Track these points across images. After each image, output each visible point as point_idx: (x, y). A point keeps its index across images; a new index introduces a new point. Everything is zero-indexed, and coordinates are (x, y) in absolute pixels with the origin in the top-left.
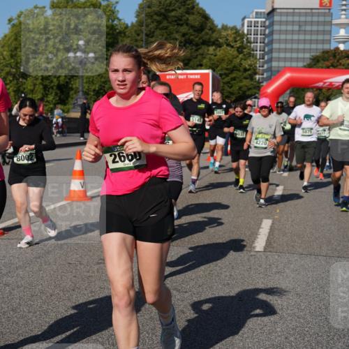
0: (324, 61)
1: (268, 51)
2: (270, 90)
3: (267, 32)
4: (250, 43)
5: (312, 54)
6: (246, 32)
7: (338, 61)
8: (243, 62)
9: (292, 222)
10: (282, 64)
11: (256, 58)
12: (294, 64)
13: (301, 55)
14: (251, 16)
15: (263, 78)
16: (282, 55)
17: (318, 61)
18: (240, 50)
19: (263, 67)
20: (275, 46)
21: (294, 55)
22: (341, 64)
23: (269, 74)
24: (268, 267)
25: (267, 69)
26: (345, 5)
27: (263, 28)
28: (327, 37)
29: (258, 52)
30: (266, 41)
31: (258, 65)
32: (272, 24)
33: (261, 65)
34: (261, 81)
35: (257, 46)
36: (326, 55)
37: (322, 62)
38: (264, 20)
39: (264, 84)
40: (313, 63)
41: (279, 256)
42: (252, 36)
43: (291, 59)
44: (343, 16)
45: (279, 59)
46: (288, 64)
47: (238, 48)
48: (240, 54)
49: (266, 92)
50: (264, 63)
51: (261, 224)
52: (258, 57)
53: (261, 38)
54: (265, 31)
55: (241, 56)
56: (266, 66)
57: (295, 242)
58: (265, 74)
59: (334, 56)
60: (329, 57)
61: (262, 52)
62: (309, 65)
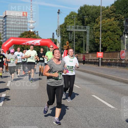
0: (26, 35)
1: (5, 31)
2: (6, 45)
3: (4, 24)
5: (21, 33)
7: (30, 35)
9: (13, 94)
10: (10, 36)
12: (15, 36)
13: (17, 33)
15: (3, 41)
16: (10, 33)
17: (23, 35)
19: (3, 37)
20: (7, 29)
21: (15, 33)
23: (6, 39)
24: (4, 112)
26: (32, 16)
27: (2, 22)
28: (26, 27)
30: (4, 27)
32: (6, 21)
33: (2, 36)
36: (26, 33)
37: (25, 35)
38: (3, 19)
39: (4, 43)
40: (22, 36)
41: (8, 107)
43: (14, 34)
44: (31, 20)
45: (9, 34)
46: (12, 36)
49: (4, 46)
50: (4, 35)
52: (1, 33)
53: (2, 26)
54: (3, 23)
56: (4, 37)
57: (14, 102)
58: (4, 39)
59: (29, 34)
60: (27, 34)
61: (2, 31)
62: (20, 36)
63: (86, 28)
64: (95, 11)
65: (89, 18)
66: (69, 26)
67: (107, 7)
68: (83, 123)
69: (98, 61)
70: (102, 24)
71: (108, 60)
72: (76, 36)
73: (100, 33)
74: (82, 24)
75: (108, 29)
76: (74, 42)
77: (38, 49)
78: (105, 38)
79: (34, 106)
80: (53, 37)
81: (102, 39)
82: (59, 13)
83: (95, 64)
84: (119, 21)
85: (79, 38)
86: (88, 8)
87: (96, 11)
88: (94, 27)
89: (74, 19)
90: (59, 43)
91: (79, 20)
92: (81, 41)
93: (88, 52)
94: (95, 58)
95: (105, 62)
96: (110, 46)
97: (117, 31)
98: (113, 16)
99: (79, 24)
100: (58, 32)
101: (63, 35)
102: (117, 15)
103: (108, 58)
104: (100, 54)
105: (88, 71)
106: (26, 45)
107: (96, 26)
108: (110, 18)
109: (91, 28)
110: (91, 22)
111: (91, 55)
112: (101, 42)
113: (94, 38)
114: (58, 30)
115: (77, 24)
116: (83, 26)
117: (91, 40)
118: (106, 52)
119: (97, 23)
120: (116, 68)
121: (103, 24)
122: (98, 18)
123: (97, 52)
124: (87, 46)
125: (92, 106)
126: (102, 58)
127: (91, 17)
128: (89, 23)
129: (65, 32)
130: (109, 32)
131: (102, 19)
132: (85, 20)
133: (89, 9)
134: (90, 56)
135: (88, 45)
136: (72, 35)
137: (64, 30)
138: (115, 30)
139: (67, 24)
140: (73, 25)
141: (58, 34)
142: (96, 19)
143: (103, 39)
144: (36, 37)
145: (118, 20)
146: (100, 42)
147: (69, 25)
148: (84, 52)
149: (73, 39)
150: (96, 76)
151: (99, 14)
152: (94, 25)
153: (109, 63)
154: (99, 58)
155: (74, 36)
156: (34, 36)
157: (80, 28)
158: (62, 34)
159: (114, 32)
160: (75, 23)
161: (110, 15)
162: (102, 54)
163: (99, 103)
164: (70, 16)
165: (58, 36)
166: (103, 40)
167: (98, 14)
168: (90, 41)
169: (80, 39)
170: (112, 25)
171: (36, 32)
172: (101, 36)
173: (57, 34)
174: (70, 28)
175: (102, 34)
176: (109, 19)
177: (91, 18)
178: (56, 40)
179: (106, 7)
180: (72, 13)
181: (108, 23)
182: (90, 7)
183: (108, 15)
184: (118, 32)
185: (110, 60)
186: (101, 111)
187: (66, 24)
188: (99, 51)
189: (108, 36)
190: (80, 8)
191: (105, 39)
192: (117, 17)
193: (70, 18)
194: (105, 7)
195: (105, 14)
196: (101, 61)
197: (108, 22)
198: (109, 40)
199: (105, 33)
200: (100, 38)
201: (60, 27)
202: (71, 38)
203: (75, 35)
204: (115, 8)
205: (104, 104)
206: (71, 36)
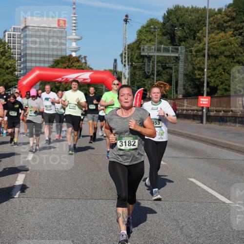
0: (62, 63)
1: (24, 55)
2: (25, 82)
3: (22, 42)
4: (11, 49)
5: (54, 58)
6: (7, 41)
7: (71, 64)
8: (5, 62)
9: (39, 175)
10: (34, 65)
11: (15, 60)
12: (42, 65)
13: (46, 59)
14: (10, 30)
15: (20, 74)
16: (33, 58)
17: (58, 63)
18: (3, 53)
19: (20, 66)
20: (28, 52)
21: (42, 59)
22: (73, 66)
23: (25, 71)
24: (21, 208)
25: (23, 67)
27: (19, 39)
29: (17, 56)
31: (16, 65)
33: (19, 65)
34: (19, 76)
35: (15, 52)
36: (64, 60)
37: (61, 64)
38: (20, 33)
39: (22, 78)
40: (55, 65)
41: (29, 200)
42: (12, 44)
43: (40, 62)
44: (74, 34)
45: (31, 61)
46: (38, 65)
47: (2, 52)
48: (3, 56)
49: (22, 84)
50: (21, 63)
51: (17, 178)
52: (17, 59)
53: (18, 46)
54: (20, 41)
55: (4, 58)
56: (22, 66)
57: (41, 189)
58: (22, 71)
59: (69, 60)
60: (66, 61)
61: (19, 56)
62: (52, 66)
63: (177, 49)
64: (195, 17)
65: (185, 32)
66: (146, 47)
67: (220, 10)
68: (171, 232)
69: (200, 113)
70: (208, 43)
71: (220, 111)
72: (159, 66)
73: (204, 60)
74: (170, 43)
75: (220, 53)
76: (155, 77)
77: (85, 90)
78: (214, 69)
79: (78, 198)
80: (115, 67)
81: (210, 72)
82: (126, 21)
83: (194, 119)
84: (243, 38)
85: (164, 69)
86: (182, 13)
87: (199, 18)
88: (194, 49)
89: (154, 34)
90: (125, 78)
91: (164, 34)
92: (168, 75)
93: (180, 96)
94: (194, 108)
95: (214, 116)
96: (224, 84)
97: (239, 56)
98: (230, 26)
99: (165, 42)
100: (125, 57)
101: (134, 63)
102: (239, 25)
103: (220, 107)
104: (204, 101)
105: (181, 133)
106: (63, 82)
107: (198, 46)
108: (224, 31)
109: (188, 50)
110: (188, 38)
111: (187, 101)
112: (207, 77)
113: (194, 69)
114: (124, 55)
115: (160, 43)
116: (172, 46)
117: (188, 73)
118: (216, 95)
119: (200, 40)
120: (235, 126)
121: (211, 42)
122: (201, 32)
123: (199, 97)
124: (179, 85)
125: (188, 200)
126: (208, 108)
127: (189, 29)
128: (184, 41)
129: (137, 58)
130: (222, 58)
131: (209, 33)
132: (177, 34)
133: (184, 14)
134: (186, 104)
135: (181, 82)
136: (151, 64)
137: (135, 53)
138: (234, 54)
139: (142, 42)
140: (153, 45)
141: (125, 61)
142: (198, 32)
143: (210, 70)
144: (81, 66)
145: (240, 34)
146: (205, 76)
147: (145, 44)
148: (174, 95)
149: (153, 70)
150: (196, 142)
151: (204, 23)
152: (193, 44)
153: (221, 117)
154: (203, 107)
155: (156, 66)
156: (78, 64)
157: (167, 50)
158: (132, 61)
159: (232, 59)
160: (156, 41)
161: (225, 24)
162: (208, 100)
163: (202, 194)
164: (148, 26)
165: (125, 65)
166: (210, 74)
167: (201, 23)
168: (185, 75)
169: (167, 72)
170: (229, 45)
171: (83, 57)
172: (207, 66)
173: (122, 61)
174: (148, 50)
175: (209, 61)
176: (222, 34)
177: (188, 31)
178: (121, 73)
179: (216, 10)
180: (152, 22)
181: (221, 41)
182: (187, 10)
183: (221, 25)
184: (240, 58)
185: (224, 111)
186: (206, 208)
187: (140, 42)
188: (202, 95)
189: (220, 65)
190: (167, 13)
191: (214, 71)
192: (237, 29)
193: (147, 31)
194: (214, 9)
195: (215, 23)
196: (207, 113)
197: (221, 38)
198: (221, 74)
199: (215, 60)
200: (205, 70)
201: (128, 48)
202: (149, 68)
203: (157, 64)
204: (234, 11)
205: (213, 195)
206: (149, 65)
